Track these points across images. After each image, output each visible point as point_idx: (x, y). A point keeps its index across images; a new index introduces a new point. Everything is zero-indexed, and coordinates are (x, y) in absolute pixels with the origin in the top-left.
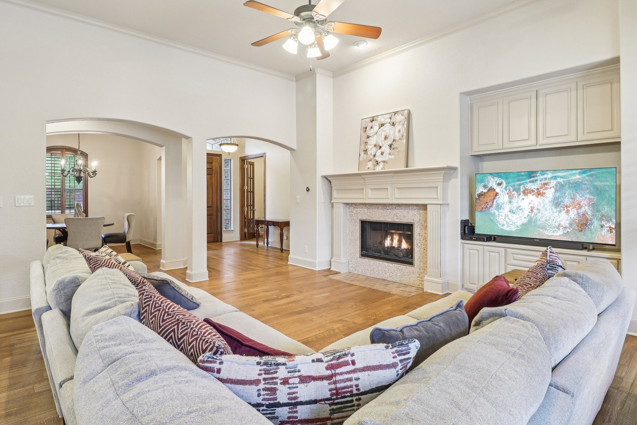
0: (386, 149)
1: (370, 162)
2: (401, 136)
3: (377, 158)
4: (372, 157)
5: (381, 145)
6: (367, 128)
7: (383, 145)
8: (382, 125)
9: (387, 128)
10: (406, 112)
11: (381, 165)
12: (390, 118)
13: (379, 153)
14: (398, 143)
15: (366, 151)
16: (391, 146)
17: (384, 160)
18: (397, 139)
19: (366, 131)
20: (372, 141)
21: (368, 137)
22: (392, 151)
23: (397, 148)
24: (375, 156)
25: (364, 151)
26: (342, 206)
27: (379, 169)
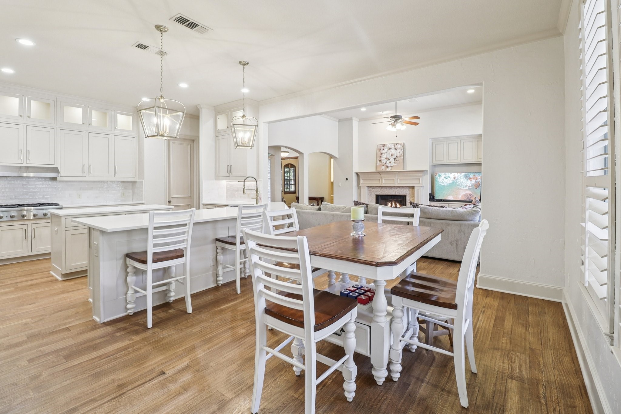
0: (392, 160)
1: (384, 166)
2: (400, 155)
3: (387, 165)
4: (384, 164)
5: (389, 158)
6: (381, 150)
7: (390, 159)
8: (390, 149)
9: (393, 151)
10: (403, 144)
11: (390, 168)
12: (394, 146)
13: (388, 162)
14: (398, 158)
15: (380, 161)
16: (395, 159)
17: (391, 165)
18: (398, 156)
19: (380, 151)
20: (384, 156)
21: (382, 154)
22: (396, 162)
23: (398, 160)
24: (386, 163)
25: (379, 160)
26: (366, 188)
27: (388, 170)
